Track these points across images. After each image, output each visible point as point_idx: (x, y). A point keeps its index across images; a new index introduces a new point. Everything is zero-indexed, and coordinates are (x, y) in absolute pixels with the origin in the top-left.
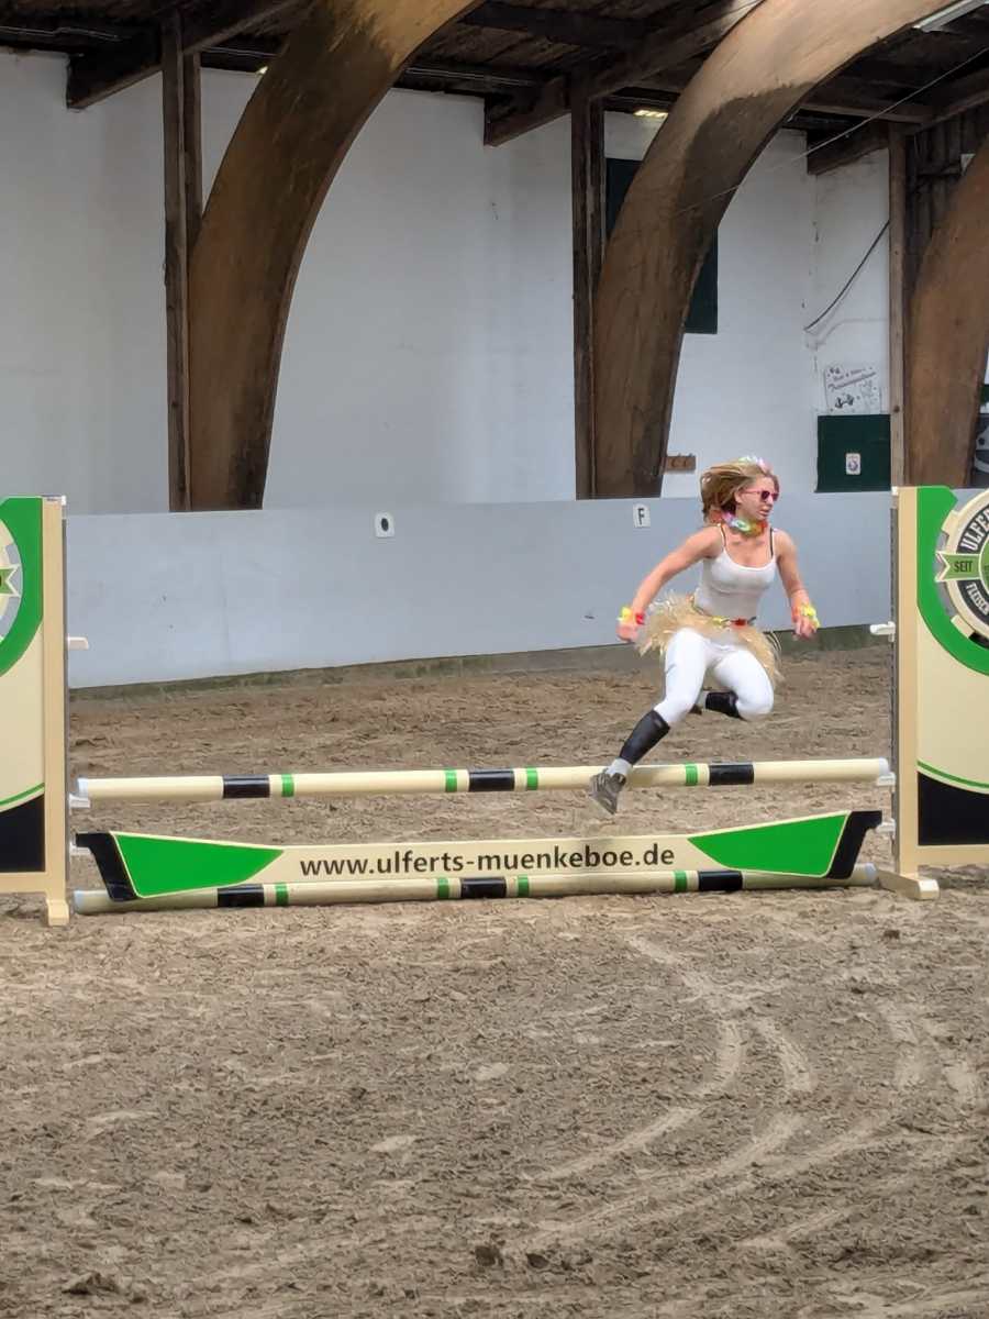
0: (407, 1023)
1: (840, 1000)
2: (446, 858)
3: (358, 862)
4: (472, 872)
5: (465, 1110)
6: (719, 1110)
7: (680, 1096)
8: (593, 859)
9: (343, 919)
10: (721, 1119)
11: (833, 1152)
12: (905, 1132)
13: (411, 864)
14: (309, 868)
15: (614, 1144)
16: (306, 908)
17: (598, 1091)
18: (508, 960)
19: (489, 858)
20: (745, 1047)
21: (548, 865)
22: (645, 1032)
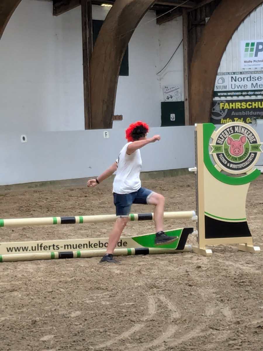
0: (46, 299)
1: (185, 288)
2: (54, 246)
3: (25, 247)
4: (62, 250)
5: (69, 326)
6: (151, 324)
7: (137, 320)
8: (101, 245)
9: (21, 266)
10: (152, 327)
11: (189, 337)
12: (211, 330)
13: (43, 248)
14: (9, 250)
15: (118, 336)
16: (9, 263)
17: (111, 319)
18: (76, 278)
19: (68, 246)
20: (157, 304)
21: (87, 247)
22: (124, 300)
